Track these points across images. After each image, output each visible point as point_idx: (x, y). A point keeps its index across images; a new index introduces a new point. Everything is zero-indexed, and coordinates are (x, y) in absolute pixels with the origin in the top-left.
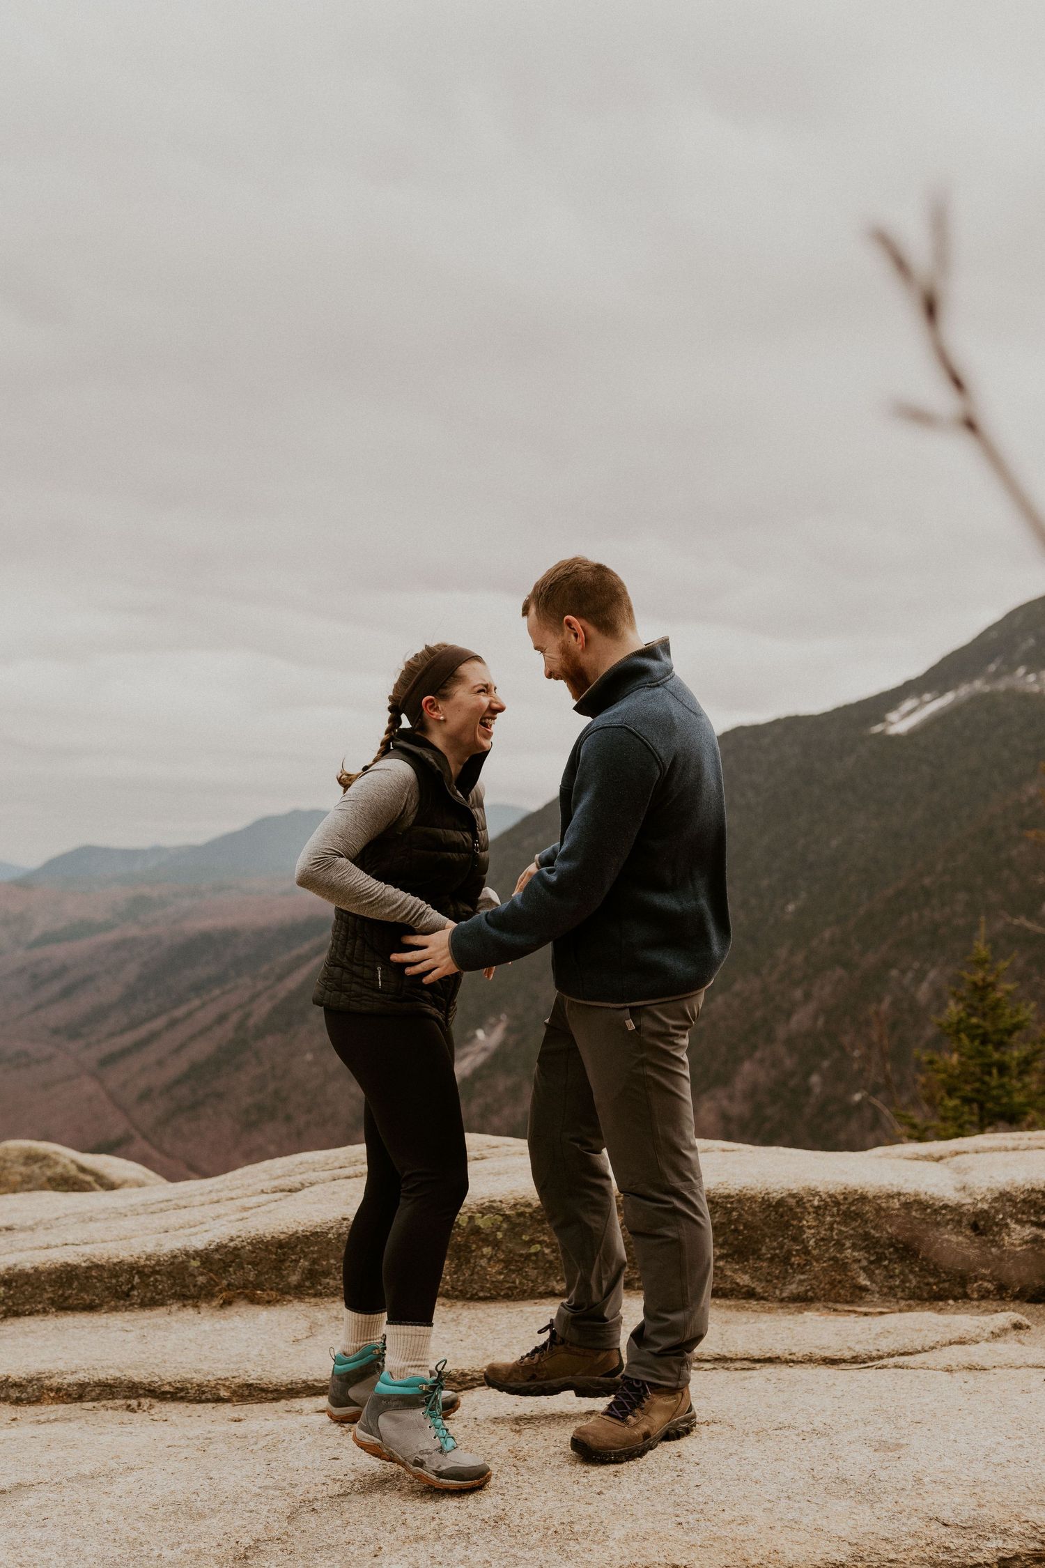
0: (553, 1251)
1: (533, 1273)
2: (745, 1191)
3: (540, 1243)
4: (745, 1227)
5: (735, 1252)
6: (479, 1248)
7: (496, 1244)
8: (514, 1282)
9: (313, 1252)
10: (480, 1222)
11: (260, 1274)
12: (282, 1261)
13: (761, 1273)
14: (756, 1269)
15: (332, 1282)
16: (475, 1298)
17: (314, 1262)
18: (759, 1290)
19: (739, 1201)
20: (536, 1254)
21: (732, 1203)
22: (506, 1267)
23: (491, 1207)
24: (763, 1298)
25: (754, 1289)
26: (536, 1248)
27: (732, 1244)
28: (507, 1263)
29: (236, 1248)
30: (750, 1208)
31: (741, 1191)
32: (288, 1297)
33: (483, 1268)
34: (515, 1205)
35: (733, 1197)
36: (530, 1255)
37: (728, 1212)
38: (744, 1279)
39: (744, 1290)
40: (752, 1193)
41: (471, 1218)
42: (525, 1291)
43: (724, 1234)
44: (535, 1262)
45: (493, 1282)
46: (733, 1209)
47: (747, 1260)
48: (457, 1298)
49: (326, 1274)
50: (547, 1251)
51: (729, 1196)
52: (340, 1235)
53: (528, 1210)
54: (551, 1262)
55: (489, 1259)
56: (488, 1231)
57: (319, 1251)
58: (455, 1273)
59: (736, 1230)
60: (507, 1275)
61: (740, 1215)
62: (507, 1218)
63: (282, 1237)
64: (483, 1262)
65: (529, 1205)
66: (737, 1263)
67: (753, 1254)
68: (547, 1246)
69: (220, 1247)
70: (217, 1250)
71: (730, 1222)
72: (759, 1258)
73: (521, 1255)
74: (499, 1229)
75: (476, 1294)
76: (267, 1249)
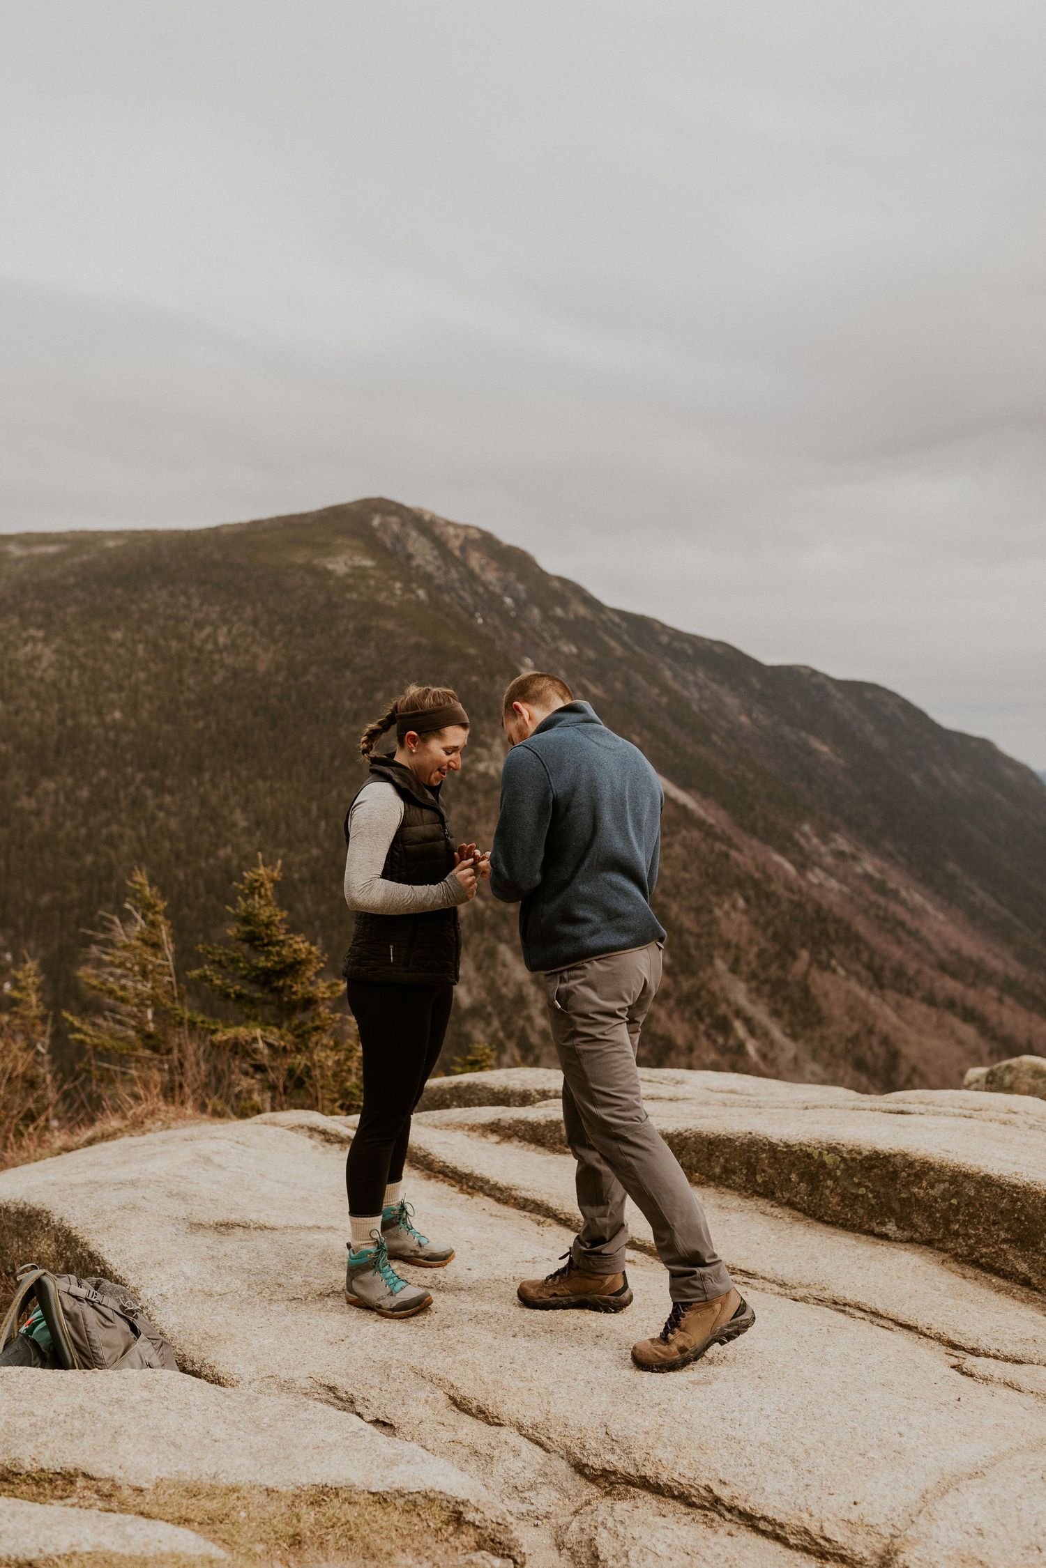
0: (874, 1197)
1: (861, 1211)
2: (1032, 1185)
3: (867, 1187)
4: (1026, 1216)
5: (1018, 1239)
6: (825, 1180)
7: (836, 1180)
8: (847, 1215)
9: (727, 1153)
10: (828, 1159)
11: (698, 1161)
12: (712, 1155)
13: (1038, 1266)
14: (1035, 1261)
15: (737, 1180)
16: (820, 1220)
17: (727, 1161)
18: (1034, 1281)
19: (1025, 1193)
20: (863, 1196)
21: (1018, 1193)
22: (842, 1201)
23: (835, 1148)
24: (1036, 1289)
25: (1030, 1278)
26: (862, 1191)
27: (1014, 1231)
28: (844, 1198)
29: (686, 1138)
30: (1034, 1202)
31: (1028, 1184)
32: (712, 1184)
33: (827, 1197)
34: (851, 1151)
35: (1019, 1188)
36: (859, 1195)
37: (1014, 1201)
38: (1023, 1267)
39: (1021, 1277)
40: (1038, 1188)
41: (820, 1153)
42: (855, 1225)
43: (1010, 1220)
44: (862, 1202)
45: (833, 1211)
46: (1018, 1200)
47: (1028, 1250)
48: (811, 1216)
49: (735, 1173)
50: (870, 1195)
51: (1016, 1186)
52: (742, 1144)
53: (859, 1157)
54: (873, 1207)
55: (832, 1192)
56: (830, 1167)
57: (730, 1153)
58: (810, 1195)
59: (1018, 1219)
60: (843, 1208)
61: (1023, 1206)
62: (844, 1159)
63: (712, 1136)
64: (827, 1192)
65: (860, 1153)
66: (1020, 1250)
67: (1033, 1246)
68: (872, 1191)
69: (680, 1134)
70: (677, 1136)
71: (1014, 1211)
72: (1037, 1251)
73: (852, 1194)
74: (838, 1167)
75: (822, 1217)
76: (702, 1143)
